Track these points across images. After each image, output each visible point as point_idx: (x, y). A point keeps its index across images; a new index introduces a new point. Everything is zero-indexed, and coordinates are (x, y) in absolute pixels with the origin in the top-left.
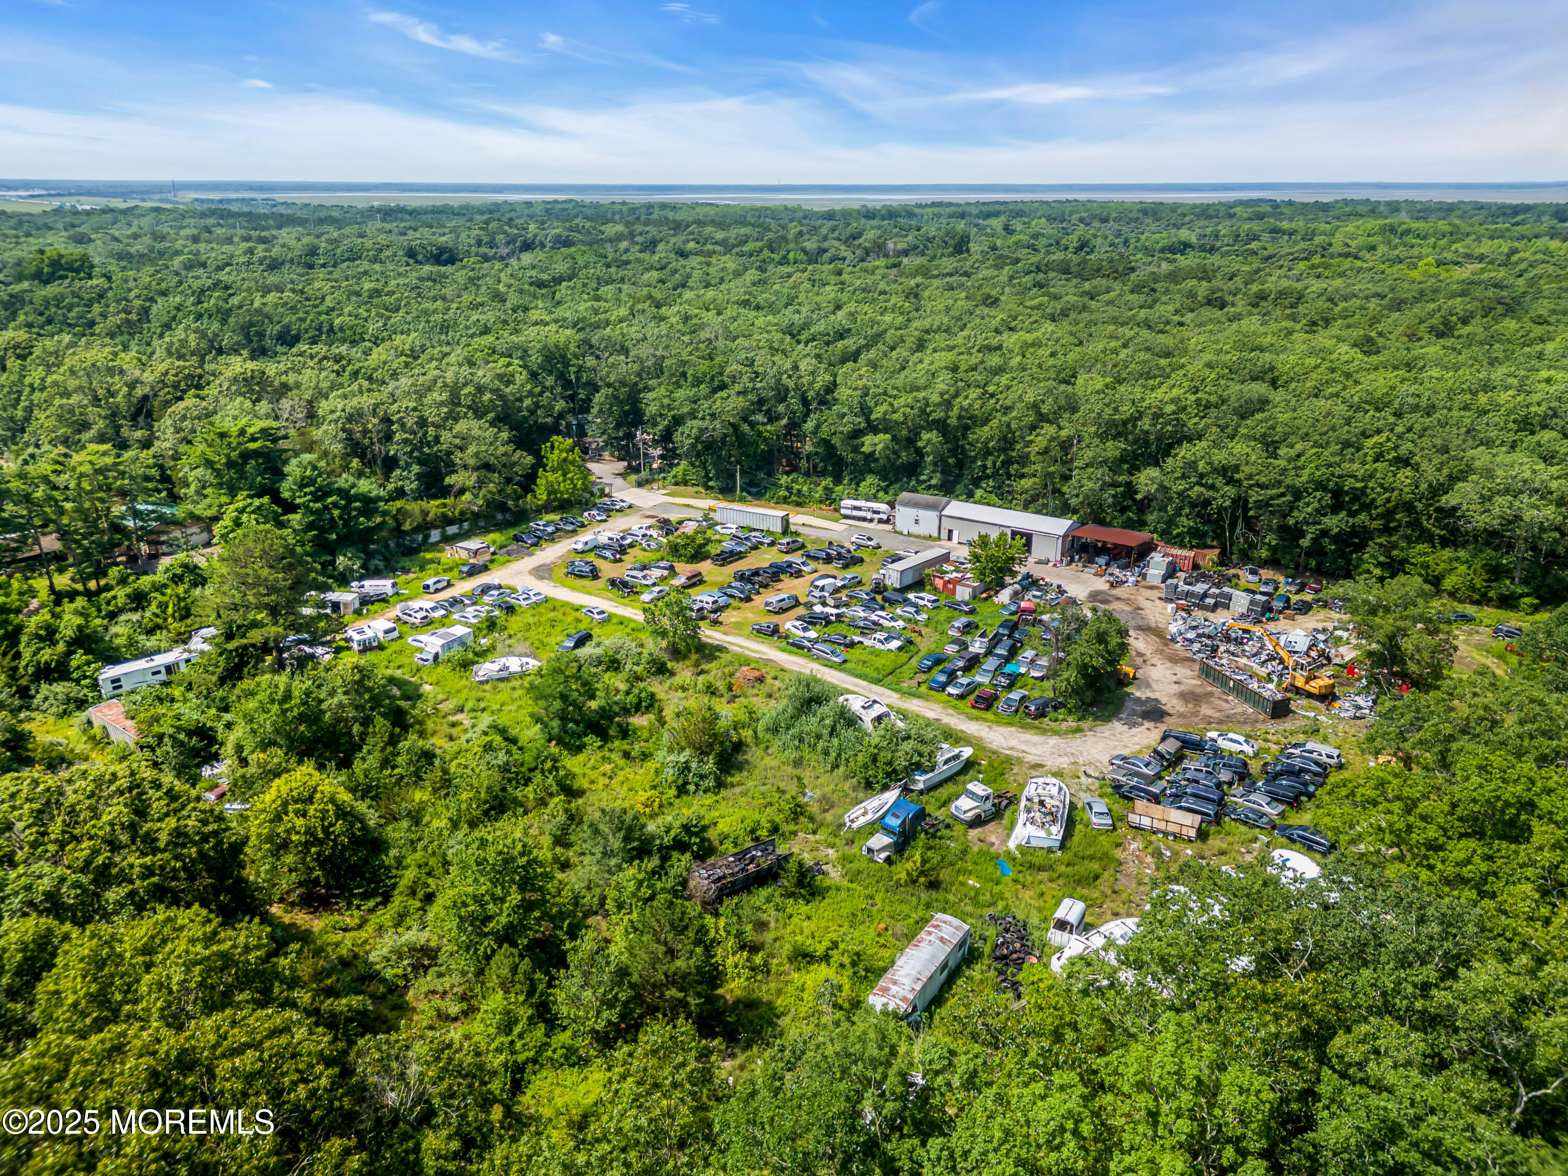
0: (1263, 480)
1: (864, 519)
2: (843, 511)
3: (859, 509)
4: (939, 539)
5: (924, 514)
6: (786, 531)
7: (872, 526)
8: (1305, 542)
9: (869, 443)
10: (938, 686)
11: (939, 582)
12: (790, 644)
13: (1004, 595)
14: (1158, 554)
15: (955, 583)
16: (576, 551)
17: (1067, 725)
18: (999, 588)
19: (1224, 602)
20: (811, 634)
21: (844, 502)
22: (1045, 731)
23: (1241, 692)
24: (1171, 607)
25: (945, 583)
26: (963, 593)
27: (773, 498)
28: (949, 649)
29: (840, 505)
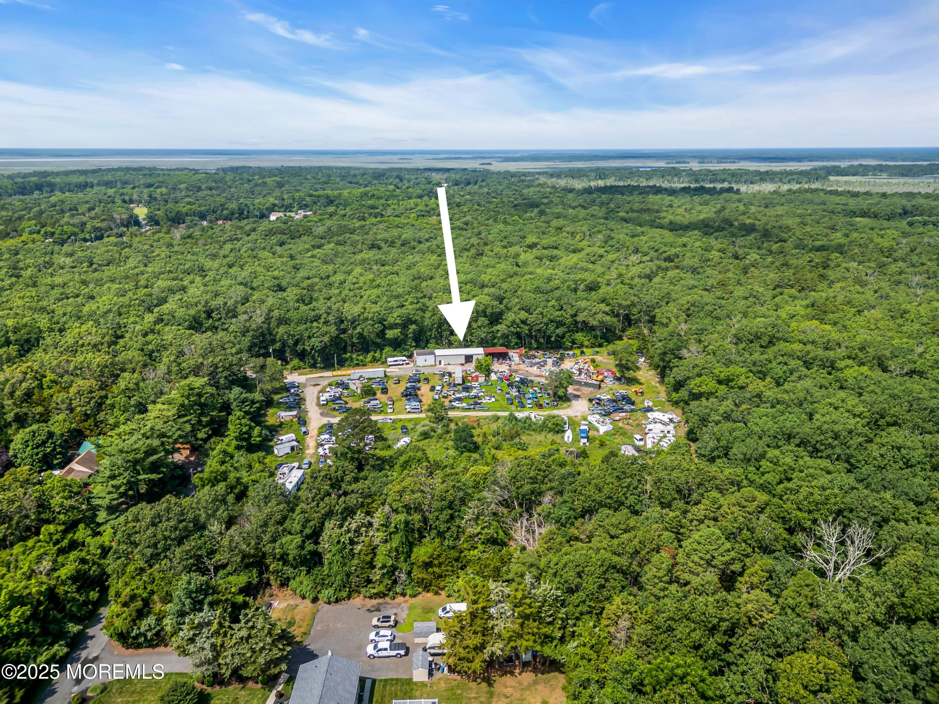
0: (538, 322)
1: (400, 365)
2: (389, 364)
3: (396, 361)
4: (436, 365)
5: (428, 357)
6: (386, 376)
7: (403, 366)
8: (553, 339)
9: (390, 334)
10: (523, 407)
11: (470, 378)
12: (464, 409)
13: (493, 377)
14: (511, 353)
15: (477, 377)
16: (324, 405)
17: (565, 405)
18: (488, 375)
19: (545, 363)
20: (464, 405)
21: (389, 359)
22: (563, 409)
23: (587, 385)
24: (535, 368)
25: (473, 378)
26: (482, 379)
27: (349, 366)
28: (507, 396)
29: (386, 361)
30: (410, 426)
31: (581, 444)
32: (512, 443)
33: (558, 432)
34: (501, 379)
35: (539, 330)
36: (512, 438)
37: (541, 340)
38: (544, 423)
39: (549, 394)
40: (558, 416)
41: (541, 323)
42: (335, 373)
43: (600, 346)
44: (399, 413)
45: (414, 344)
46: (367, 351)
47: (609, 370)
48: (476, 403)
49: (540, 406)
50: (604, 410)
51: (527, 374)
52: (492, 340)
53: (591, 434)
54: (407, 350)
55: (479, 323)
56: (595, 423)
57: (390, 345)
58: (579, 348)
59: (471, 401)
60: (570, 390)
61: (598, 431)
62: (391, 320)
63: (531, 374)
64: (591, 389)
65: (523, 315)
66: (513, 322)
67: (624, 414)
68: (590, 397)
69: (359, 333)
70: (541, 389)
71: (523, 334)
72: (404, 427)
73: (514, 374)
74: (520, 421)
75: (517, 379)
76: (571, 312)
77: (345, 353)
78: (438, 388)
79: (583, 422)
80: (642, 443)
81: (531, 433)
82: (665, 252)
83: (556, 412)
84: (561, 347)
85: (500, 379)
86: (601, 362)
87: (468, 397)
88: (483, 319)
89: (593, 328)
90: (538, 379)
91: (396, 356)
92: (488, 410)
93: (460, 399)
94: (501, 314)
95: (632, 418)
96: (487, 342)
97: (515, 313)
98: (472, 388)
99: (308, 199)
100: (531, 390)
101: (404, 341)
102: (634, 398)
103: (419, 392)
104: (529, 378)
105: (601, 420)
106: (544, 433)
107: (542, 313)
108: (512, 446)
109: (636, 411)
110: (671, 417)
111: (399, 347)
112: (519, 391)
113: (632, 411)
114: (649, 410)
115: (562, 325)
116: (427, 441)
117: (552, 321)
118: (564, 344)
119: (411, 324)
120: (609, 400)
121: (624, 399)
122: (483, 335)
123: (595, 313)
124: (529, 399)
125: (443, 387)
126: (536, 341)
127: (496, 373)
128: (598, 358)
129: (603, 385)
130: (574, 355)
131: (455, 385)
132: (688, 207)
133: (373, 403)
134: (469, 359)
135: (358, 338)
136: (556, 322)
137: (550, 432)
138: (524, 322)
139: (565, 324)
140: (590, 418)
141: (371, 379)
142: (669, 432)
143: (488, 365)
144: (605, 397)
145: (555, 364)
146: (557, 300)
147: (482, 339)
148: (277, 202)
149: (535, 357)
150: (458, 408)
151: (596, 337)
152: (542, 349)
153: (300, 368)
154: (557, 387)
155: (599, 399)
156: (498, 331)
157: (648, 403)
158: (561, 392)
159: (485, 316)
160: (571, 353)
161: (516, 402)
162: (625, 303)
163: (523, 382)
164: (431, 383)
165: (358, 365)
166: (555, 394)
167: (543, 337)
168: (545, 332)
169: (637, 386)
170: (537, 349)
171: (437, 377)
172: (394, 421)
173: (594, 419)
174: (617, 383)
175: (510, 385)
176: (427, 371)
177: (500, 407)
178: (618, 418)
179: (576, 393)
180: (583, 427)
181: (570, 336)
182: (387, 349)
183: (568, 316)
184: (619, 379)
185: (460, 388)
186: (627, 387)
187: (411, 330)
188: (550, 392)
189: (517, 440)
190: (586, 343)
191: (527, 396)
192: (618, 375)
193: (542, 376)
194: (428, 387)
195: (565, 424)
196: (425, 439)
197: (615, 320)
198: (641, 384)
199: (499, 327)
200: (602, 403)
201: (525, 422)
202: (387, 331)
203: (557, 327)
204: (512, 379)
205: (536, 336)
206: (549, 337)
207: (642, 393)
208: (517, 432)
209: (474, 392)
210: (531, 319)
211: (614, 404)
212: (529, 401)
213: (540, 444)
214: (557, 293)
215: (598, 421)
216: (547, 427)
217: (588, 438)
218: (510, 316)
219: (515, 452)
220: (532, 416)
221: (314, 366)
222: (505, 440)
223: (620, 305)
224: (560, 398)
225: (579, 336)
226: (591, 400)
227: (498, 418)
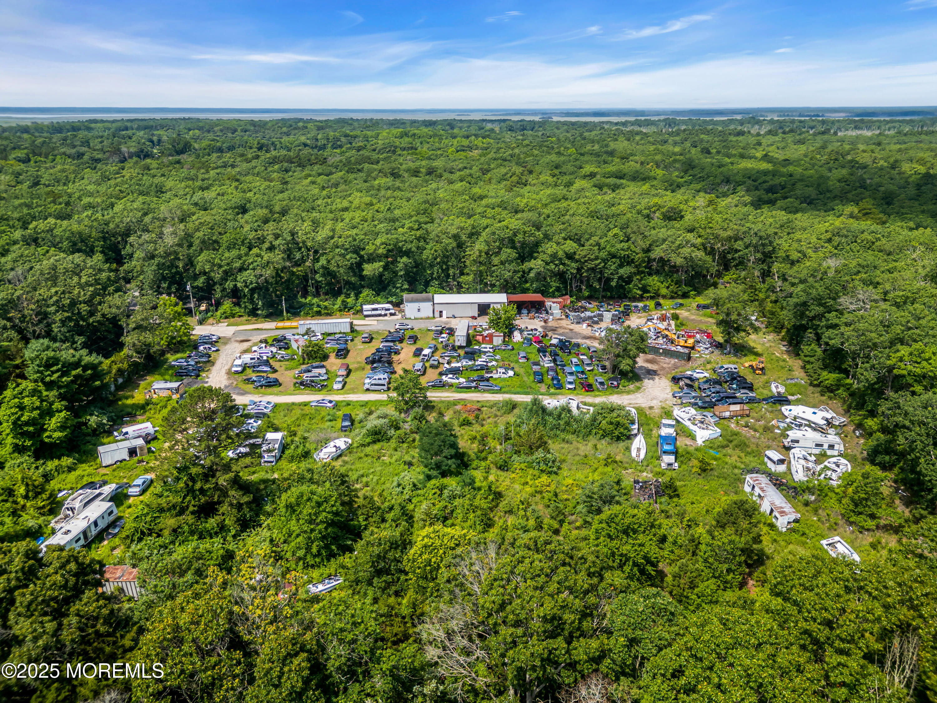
0: (592, 257)
1: (380, 315)
2: (365, 313)
3: (376, 309)
4: (434, 317)
5: (423, 305)
6: (353, 330)
7: (386, 318)
8: (613, 284)
9: (369, 269)
10: (559, 386)
11: (480, 338)
12: (460, 388)
13: (517, 337)
14: (549, 303)
15: (491, 336)
16: (237, 372)
17: (632, 387)
18: (509, 334)
19: (601, 318)
20: (462, 380)
21: (365, 307)
22: (628, 393)
23: (668, 353)
24: (585, 325)
25: (484, 338)
26: (498, 341)
27: (307, 314)
28: (536, 368)
29: (361, 311)
30: (359, 414)
31: (664, 466)
32: (529, 459)
33: (618, 439)
34: (529, 340)
35: (593, 270)
36: (532, 449)
37: (596, 285)
38: (594, 420)
39: (604, 367)
40: (621, 408)
41: (597, 258)
42: (281, 324)
43: (685, 296)
44: (353, 391)
45: (406, 286)
46: (336, 294)
47: (701, 332)
48: (482, 379)
49: (588, 388)
50: (701, 398)
51: (570, 335)
52: (520, 283)
53: (682, 442)
54: (395, 294)
55: (503, 257)
56: (688, 423)
57: (370, 287)
58: (652, 298)
59: (474, 375)
60: (641, 361)
61: (694, 438)
62: (370, 248)
63: (577, 335)
64: (673, 361)
65: (570, 246)
66: (554, 256)
67: (737, 407)
68: (674, 373)
69: (323, 267)
70: (591, 358)
71: (568, 276)
72: (348, 417)
73: (550, 334)
74: (551, 414)
75: (554, 341)
76: (642, 244)
77: (305, 296)
78: (426, 351)
79: (665, 421)
80: (782, 468)
81: (570, 437)
82: (765, 182)
83: (616, 399)
84: (625, 297)
85: (529, 342)
86: (687, 318)
87: (471, 369)
88: (509, 251)
89: (675, 269)
90: (588, 342)
91: (379, 303)
92: (500, 391)
93: (456, 372)
94: (537, 244)
95: (753, 414)
96: (515, 288)
97: (558, 243)
98: (480, 353)
99: (343, 139)
100: (575, 360)
101: (392, 282)
102: (750, 378)
103: (395, 358)
104: (574, 341)
105: (699, 417)
106: (592, 440)
107: (598, 244)
108: (530, 465)
109: (759, 401)
110: (829, 416)
111: (384, 289)
112: (555, 361)
113: (751, 401)
114: (781, 400)
115: (629, 264)
116: (377, 446)
117: (614, 256)
118: (630, 291)
119: (401, 257)
120: (708, 381)
121: (733, 379)
122: (507, 275)
123: (679, 247)
124: (571, 374)
125: (436, 349)
126: (589, 286)
127: (521, 331)
128: (683, 313)
129: (694, 355)
130: (645, 308)
131: (454, 349)
132: (781, 145)
133: (316, 371)
134: (483, 309)
135: (323, 275)
136: (620, 258)
137: (604, 436)
138: (570, 256)
139: (633, 261)
140: (677, 412)
141: (330, 334)
142: (831, 447)
143: (509, 318)
144: (701, 375)
145: (616, 320)
146: (622, 229)
147: (506, 280)
148: (308, 142)
149: (586, 309)
150: (451, 385)
151: (678, 283)
152: (596, 299)
153: (233, 316)
154: (618, 356)
155: (690, 378)
156: (531, 269)
157: (776, 388)
158: (625, 365)
159: (513, 247)
160: (641, 305)
161: (548, 379)
162: (724, 234)
163: (564, 346)
164: (419, 345)
165: (319, 313)
166: (615, 368)
167: (600, 280)
168: (601, 272)
169: (753, 357)
170: (590, 298)
171: (432, 335)
172: (337, 405)
173: (683, 415)
174: (717, 352)
175: (542, 351)
176: (417, 326)
177: (521, 386)
178: (727, 414)
179: (650, 366)
180: (665, 431)
181: (640, 281)
182: (366, 292)
183: (638, 250)
184: (719, 346)
185: (462, 352)
186: (734, 359)
187: (401, 265)
188: (607, 364)
189: (540, 454)
190: (664, 291)
191: (567, 370)
192: (720, 338)
193: (595, 338)
194: (413, 348)
195: (633, 423)
196: (374, 442)
197: (709, 259)
198: (757, 354)
199: (532, 264)
200: (696, 384)
201: (559, 417)
202: (365, 266)
203: (621, 266)
204: (546, 342)
205: (588, 278)
206: (609, 280)
207: (762, 369)
208: (541, 438)
209: (480, 361)
210: (581, 253)
211: (718, 388)
212: (570, 378)
213: (584, 461)
214: (623, 220)
215: (692, 420)
216: (598, 427)
217: (676, 453)
218: (550, 248)
219: (534, 477)
220: (573, 405)
221: (253, 313)
222: (518, 452)
223: (717, 237)
224: (624, 374)
225: (653, 281)
226: (675, 380)
227: (514, 406)
